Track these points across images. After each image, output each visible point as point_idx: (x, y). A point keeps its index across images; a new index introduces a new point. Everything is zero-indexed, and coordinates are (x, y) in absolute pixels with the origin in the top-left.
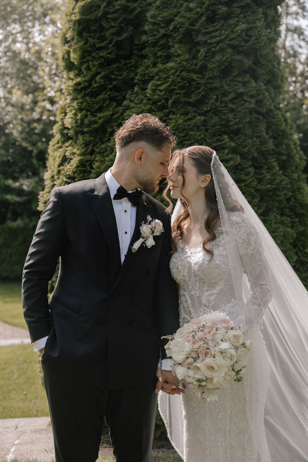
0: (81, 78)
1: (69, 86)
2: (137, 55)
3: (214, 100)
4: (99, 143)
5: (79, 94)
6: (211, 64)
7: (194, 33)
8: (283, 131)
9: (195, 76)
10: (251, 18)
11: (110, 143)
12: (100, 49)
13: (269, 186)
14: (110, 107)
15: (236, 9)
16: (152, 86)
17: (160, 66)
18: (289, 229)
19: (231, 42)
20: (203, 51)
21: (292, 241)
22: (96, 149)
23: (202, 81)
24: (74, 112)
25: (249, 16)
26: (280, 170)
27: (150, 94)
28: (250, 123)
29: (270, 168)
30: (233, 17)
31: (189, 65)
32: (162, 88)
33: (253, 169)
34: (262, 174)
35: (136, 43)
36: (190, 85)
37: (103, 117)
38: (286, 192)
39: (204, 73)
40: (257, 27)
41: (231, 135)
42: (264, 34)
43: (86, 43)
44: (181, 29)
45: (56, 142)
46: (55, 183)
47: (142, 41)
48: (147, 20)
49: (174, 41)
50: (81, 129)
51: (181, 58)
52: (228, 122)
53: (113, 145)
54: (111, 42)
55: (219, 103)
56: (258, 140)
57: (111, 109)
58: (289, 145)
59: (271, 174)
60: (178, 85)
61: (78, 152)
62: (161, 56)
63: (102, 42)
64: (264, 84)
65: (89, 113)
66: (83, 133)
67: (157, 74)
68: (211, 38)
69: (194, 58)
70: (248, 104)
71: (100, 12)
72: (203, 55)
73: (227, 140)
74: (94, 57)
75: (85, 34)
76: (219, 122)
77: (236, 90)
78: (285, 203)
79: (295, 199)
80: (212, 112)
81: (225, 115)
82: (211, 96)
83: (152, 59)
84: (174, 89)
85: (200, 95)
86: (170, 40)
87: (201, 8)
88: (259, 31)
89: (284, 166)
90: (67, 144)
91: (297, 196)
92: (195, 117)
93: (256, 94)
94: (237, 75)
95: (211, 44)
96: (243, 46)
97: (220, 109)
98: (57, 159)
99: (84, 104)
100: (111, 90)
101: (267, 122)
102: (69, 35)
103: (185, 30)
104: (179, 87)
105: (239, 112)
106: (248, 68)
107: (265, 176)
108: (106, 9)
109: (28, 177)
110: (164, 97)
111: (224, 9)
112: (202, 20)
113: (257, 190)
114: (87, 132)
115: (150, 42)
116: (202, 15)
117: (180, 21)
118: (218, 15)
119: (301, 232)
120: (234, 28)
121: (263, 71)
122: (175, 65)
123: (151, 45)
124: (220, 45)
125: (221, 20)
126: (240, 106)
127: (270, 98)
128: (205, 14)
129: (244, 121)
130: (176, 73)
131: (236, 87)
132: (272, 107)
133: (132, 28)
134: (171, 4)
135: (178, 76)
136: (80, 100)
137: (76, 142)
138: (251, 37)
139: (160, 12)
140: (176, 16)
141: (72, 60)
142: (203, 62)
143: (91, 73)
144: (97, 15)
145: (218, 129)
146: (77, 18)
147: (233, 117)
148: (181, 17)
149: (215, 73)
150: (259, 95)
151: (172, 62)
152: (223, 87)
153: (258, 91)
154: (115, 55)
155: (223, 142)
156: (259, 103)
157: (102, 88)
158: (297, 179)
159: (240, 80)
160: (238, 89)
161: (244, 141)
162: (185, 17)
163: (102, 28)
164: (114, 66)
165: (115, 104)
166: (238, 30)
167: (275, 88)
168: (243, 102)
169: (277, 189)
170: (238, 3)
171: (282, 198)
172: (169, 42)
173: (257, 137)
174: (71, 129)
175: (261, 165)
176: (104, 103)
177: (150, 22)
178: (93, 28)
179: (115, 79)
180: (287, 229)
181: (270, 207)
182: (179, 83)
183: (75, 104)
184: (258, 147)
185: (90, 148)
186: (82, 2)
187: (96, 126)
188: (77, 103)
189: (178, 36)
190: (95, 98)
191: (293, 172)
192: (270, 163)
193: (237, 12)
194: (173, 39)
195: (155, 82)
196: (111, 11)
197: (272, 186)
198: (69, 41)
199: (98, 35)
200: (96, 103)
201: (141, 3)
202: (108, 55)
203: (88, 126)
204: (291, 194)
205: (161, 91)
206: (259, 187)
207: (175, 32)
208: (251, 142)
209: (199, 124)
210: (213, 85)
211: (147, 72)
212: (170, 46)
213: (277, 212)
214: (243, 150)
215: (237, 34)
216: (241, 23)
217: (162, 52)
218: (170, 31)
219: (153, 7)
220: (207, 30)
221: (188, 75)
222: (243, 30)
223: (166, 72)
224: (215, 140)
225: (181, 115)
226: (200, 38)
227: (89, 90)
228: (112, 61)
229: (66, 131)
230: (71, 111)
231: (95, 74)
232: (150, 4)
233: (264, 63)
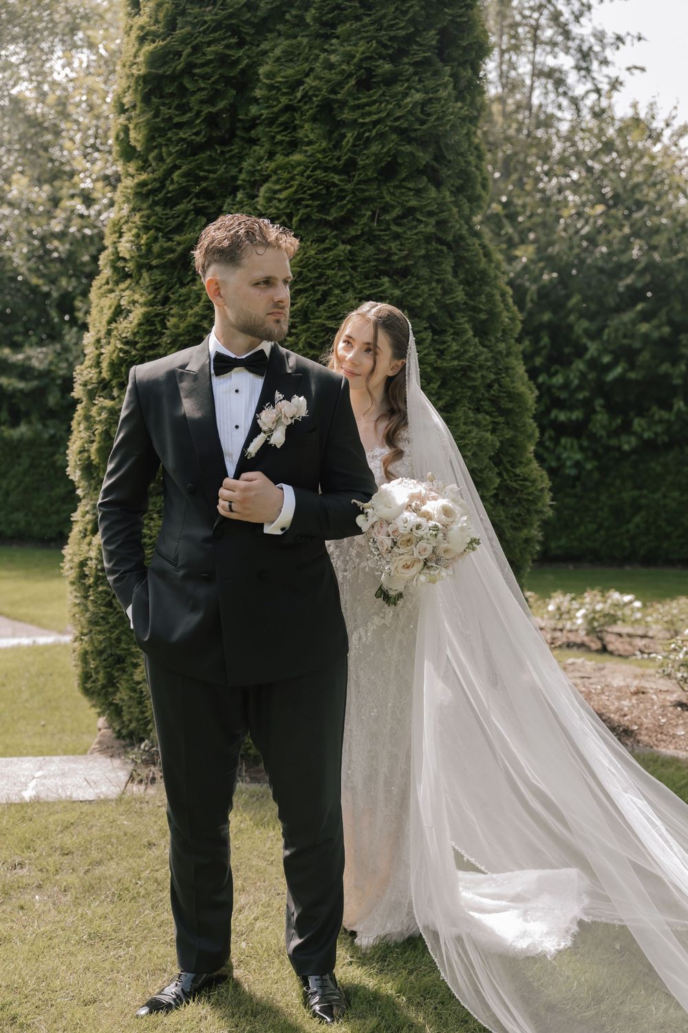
0: (148, 174)
1: (126, 188)
2: (243, 139)
3: (368, 218)
4: (178, 286)
5: (143, 201)
6: (364, 158)
7: (336, 106)
8: (484, 273)
9: (336, 178)
10: (430, 83)
11: (195, 285)
12: (179, 126)
13: (456, 363)
14: (197, 225)
15: (407, 66)
16: (266, 192)
17: (280, 159)
18: (488, 435)
19: (397, 124)
20: (350, 136)
21: (492, 454)
22: (171, 296)
23: (349, 187)
24: (135, 231)
25: (428, 80)
26: (475, 336)
27: (262, 205)
28: (426, 257)
29: (458, 334)
30: (402, 81)
31: (327, 159)
32: (282, 196)
33: (431, 334)
34: (444, 343)
35: (240, 117)
36: (329, 193)
37: (185, 242)
38: (484, 373)
39: (352, 174)
40: (439, 99)
41: (395, 277)
42: (451, 110)
43: (156, 116)
44: (315, 99)
45: (104, 281)
46: (103, 351)
47: (250, 115)
48: (258, 80)
49: (304, 117)
50: (146, 261)
51: (314, 147)
52: (390, 255)
53: (200, 290)
54: (198, 114)
55: (375, 224)
56: (440, 286)
57: (197, 228)
58: (493, 295)
59: (460, 342)
60: (309, 192)
61: (142, 300)
62: (281, 142)
63: (184, 114)
64: (452, 192)
65: (160, 234)
66: (150, 268)
67: (275, 171)
68: (363, 115)
70: (422, 226)
71: (180, 63)
72: (350, 144)
73: (387, 285)
74: (169, 140)
75: (155, 100)
76: (375, 254)
77: (405, 203)
78: (483, 391)
79: (500, 385)
80: (365, 237)
81: (385, 244)
82: (363, 212)
83: (267, 146)
84: (303, 199)
85: (345, 210)
86: (297, 115)
87: (348, 63)
88: (442, 106)
89: (482, 331)
90: (122, 286)
91: (502, 380)
92: (336, 245)
93: (437, 211)
94: (407, 176)
95: (363, 124)
96: (416, 130)
97: (377, 233)
98: (105, 311)
99: (153, 218)
100: (198, 196)
101: (455, 257)
102: (127, 100)
103: (321, 100)
104: (309, 195)
105: (407, 239)
106: (425, 166)
107: (450, 346)
108: (190, 59)
109: (41, 343)
110: (285, 211)
111: (388, 67)
112: (349, 85)
113: (436, 369)
114: (157, 267)
115: (263, 117)
116: (350, 75)
117: (314, 84)
118: (376, 76)
119: (508, 439)
120: (403, 100)
121: (449, 172)
122: (305, 158)
123: (266, 122)
124: (378, 127)
125: (382, 85)
126: (410, 229)
127: (461, 216)
128: (355, 73)
129: (417, 254)
130: (305, 171)
131: (403, 198)
132: (464, 232)
133: (234, 92)
134: (299, 54)
135: (309, 177)
136: (145, 212)
137: (137, 283)
138: (429, 115)
139: (281, 67)
140: (307, 75)
141: (133, 143)
142: (349, 154)
143: (165, 167)
144: (175, 68)
145: (373, 266)
146: (141, 72)
147: (399, 247)
148: (316, 78)
149: (369, 174)
150: (443, 211)
151: (300, 152)
152: (383, 198)
153: (441, 205)
154: (204, 137)
155: (380, 289)
156: (441, 224)
157: (184, 193)
158: (504, 352)
159: (411, 185)
160: (407, 201)
161: (416, 287)
162: (321, 79)
163: (183, 91)
164: (204, 155)
166: (408, 103)
167: (470, 200)
168: (415, 223)
169: (470, 368)
170: (411, 57)
171: (477, 384)
172: (296, 119)
173: (438, 281)
174: (130, 260)
175: (444, 328)
177: (265, 83)
178: (168, 90)
179: (205, 179)
180: (484, 433)
181: (458, 397)
182: (310, 189)
183: (137, 218)
184: (439, 297)
185: (162, 293)
186: (150, 45)
187: (172, 256)
188: (142, 217)
189: (310, 110)
190: (171, 208)
191: (498, 340)
192: (460, 324)
193: (408, 73)
194: (302, 114)
195: (271, 185)
196: (198, 61)
197: (461, 363)
198: (127, 110)
199: (176, 103)
200: (173, 217)
201: (249, 49)
202: (193, 137)
203: (159, 256)
204: (493, 377)
205: (280, 201)
206: (439, 363)
207: (305, 103)
208: (426, 290)
209: (342, 258)
210: (367, 194)
211: (259, 168)
212: (296, 125)
213: (468, 405)
214: (414, 301)
215: (406, 110)
216: (413, 91)
217: (283, 136)
218: (296, 101)
219: (269, 58)
220: (357, 102)
221: (325, 176)
222: (416, 104)
223: (290, 169)
224: (367, 285)
225: (312, 242)
226: (346, 115)
227: (161, 196)
228: (200, 148)
229: (120, 264)
230: (130, 230)
231: (171, 168)
232: (265, 53)
233: (451, 157)
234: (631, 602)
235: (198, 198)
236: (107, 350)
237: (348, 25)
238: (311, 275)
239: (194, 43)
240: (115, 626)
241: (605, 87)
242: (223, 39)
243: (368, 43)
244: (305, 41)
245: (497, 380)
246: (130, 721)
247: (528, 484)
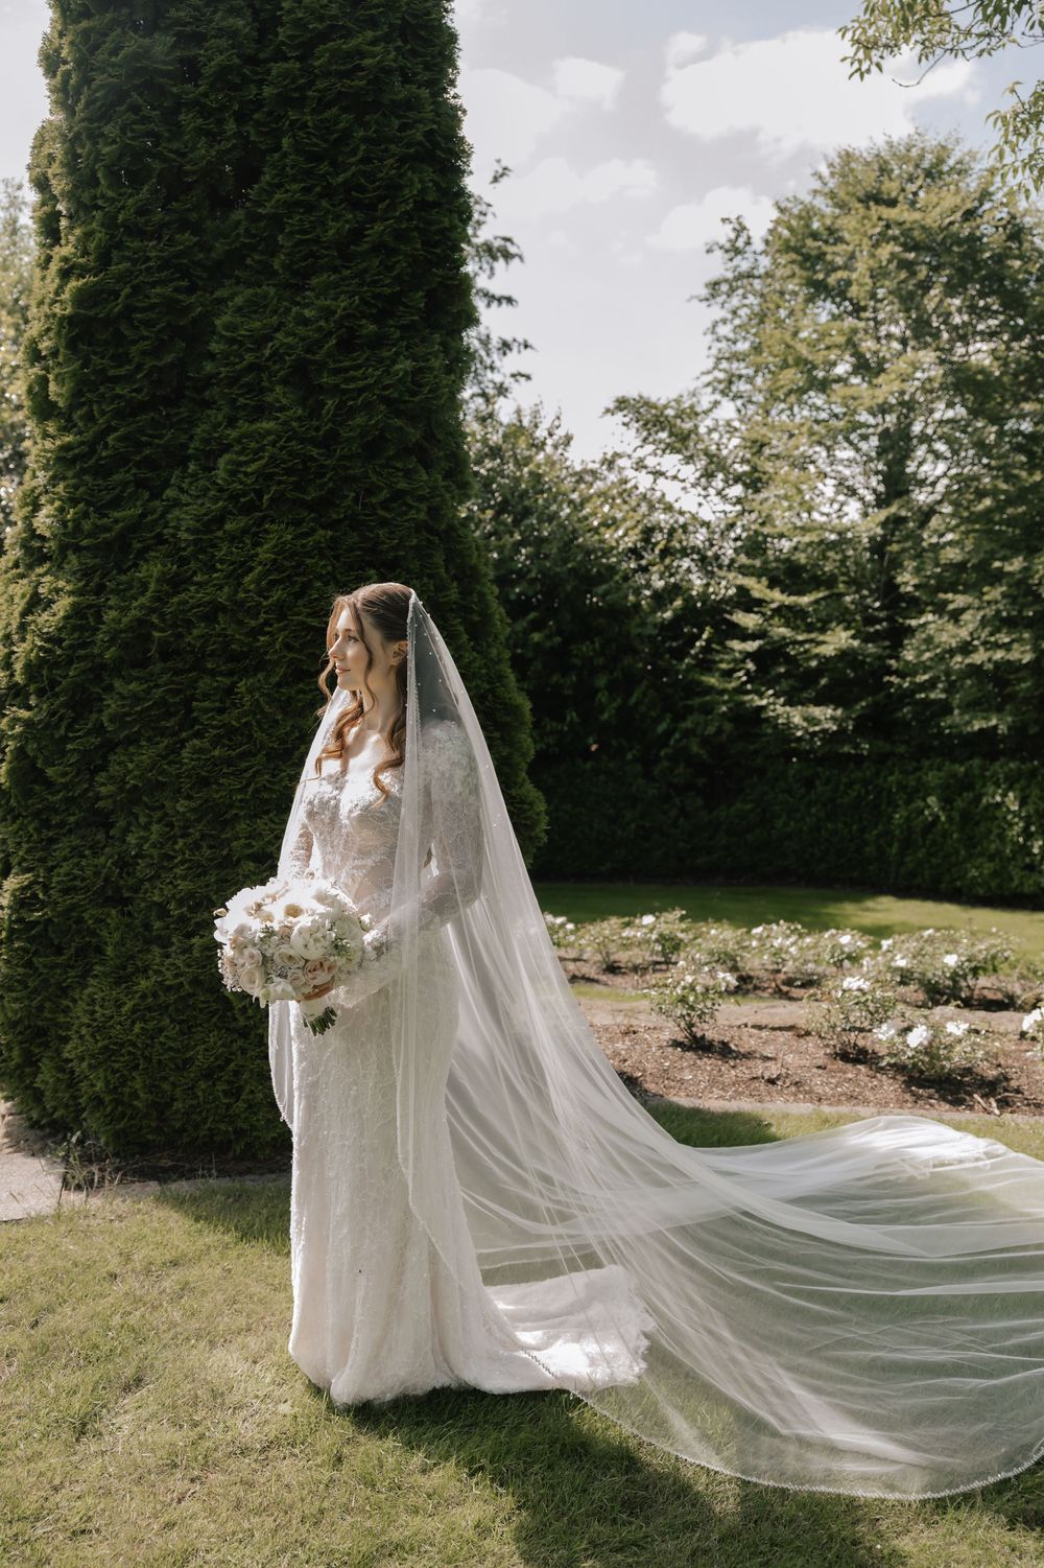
0: (74, 435)
1: (44, 451)
2: (193, 400)
3: (351, 501)
4: (115, 572)
5: (68, 469)
6: (347, 430)
7: (313, 368)
8: (474, 568)
9: (315, 452)
10: (420, 350)
12: (116, 380)
14: (137, 500)
15: (393, 329)
16: (226, 464)
17: (244, 426)
19: (386, 393)
20: (330, 403)
22: (107, 584)
23: (329, 462)
24: (57, 504)
25: (417, 346)
26: (469, 640)
27: (222, 479)
28: (416, 548)
30: (387, 345)
31: (303, 429)
32: (249, 470)
35: (191, 375)
36: (306, 468)
37: (123, 519)
39: (332, 448)
40: (431, 369)
43: (85, 366)
44: (287, 358)
45: (11, 563)
46: (15, 649)
47: (203, 373)
48: (215, 333)
49: (273, 379)
50: (73, 541)
51: (287, 413)
52: (377, 543)
54: (139, 367)
55: (359, 507)
57: (139, 503)
60: (282, 466)
61: (68, 588)
62: (244, 407)
63: (120, 366)
64: (442, 476)
65: (91, 509)
66: (77, 549)
67: (238, 440)
68: (347, 381)
69: (310, 417)
70: (413, 512)
71: (117, 305)
72: (331, 413)
74: (102, 396)
75: (82, 347)
76: (359, 542)
77: (393, 485)
79: (494, 696)
80: (347, 522)
81: (371, 531)
82: (346, 492)
83: (226, 410)
84: (274, 474)
85: (325, 489)
87: (327, 320)
88: (435, 377)
90: (40, 570)
92: (313, 531)
93: (428, 495)
94: (394, 455)
95: (345, 392)
96: (405, 402)
97: (362, 518)
98: (16, 600)
100: (138, 465)
101: (445, 549)
102: (45, 345)
103: (295, 361)
104: (283, 469)
105: (397, 526)
106: (414, 444)
108: (129, 301)
110: (252, 487)
111: (372, 327)
112: (329, 344)
114: (86, 548)
115: (221, 376)
116: (330, 334)
117: (286, 341)
118: (359, 337)
120: (390, 367)
122: (276, 426)
123: (224, 382)
124: (364, 395)
125: (365, 348)
126: (399, 515)
128: (334, 332)
129: (407, 544)
130: (277, 441)
131: (391, 479)
133: (184, 345)
134: (265, 305)
135: (282, 448)
136: (71, 482)
137: (60, 567)
138: (421, 386)
139: (243, 319)
140: (277, 330)
141: (52, 397)
142: (330, 425)
143: (96, 428)
144: (111, 311)
146: (67, 312)
147: (387, 535)
148: (288, 334)
149: (353, 449)
150: (433, 497)
151: (269, 419)
152: (368, 478)
153: (434, 488)
154: (146, 395)
156: (434, 512)
157: (121, 460)
158: (495, 659)
159: (399, 465)
160: (396, 483)
162: (294, 335)
163: (120, 339)
164: (144, 417)
165: (146, 495)
166: (398, 371)
167: (458, 486)
168: (404, 508)
170: (397, 319)
172: (263, 381)
173: (430, 576)
174: (50, 538)
176: (122, 492)
177: (223, 336)
178: (100, 336)
179: (148, 445)
182: (284, 462)
183: (60, 488)
185: (96, 579)
186: (77, 281)
187: (107, 535)
188: (65, 487)
189: (281, 370)
190: (105, 478)
191: (489, 645)
192: (452, 626)
193: (395, 337)
195: (234, 457)
196: (139, 304)
198: (44, 358)
199: (110, 352)
200: (107, 489)
201: (201, 296)
202: (133, 394)
203: (91, 535)
204: (487, 687)
205: (246, 474)
207: (275, 363)
209: (322, 545)
210: (351, 471)
211: (216, 435)
212: (262, 388)
215: (396, 378)
216: (402, 358)
217: (246, 399)
218: (264, 359)
219: (228, 307)
220: (338, 365)
221: (301, 449)
222: (406, 373)
223: (257, 438)
225: (288, 524)
226: (326, 379)
227: (91, 462)
228: (143, 407)
229: (36, 544)
230: (52, 502)
231: (104, 429)
232: (222, 301)
233: (440, 437)
234: (562, 925)
235: (139, 468)
236: (21, 649)
237: (325, 277)
238: (287, 564)
239: (135, 282)
240: (36, 991)
241: (491, 392)
242: (173, 280)
243: (350, 298)
244: (272, 291)
245: (492, 691)
246: (55, 1109)
247: (526, 806)
